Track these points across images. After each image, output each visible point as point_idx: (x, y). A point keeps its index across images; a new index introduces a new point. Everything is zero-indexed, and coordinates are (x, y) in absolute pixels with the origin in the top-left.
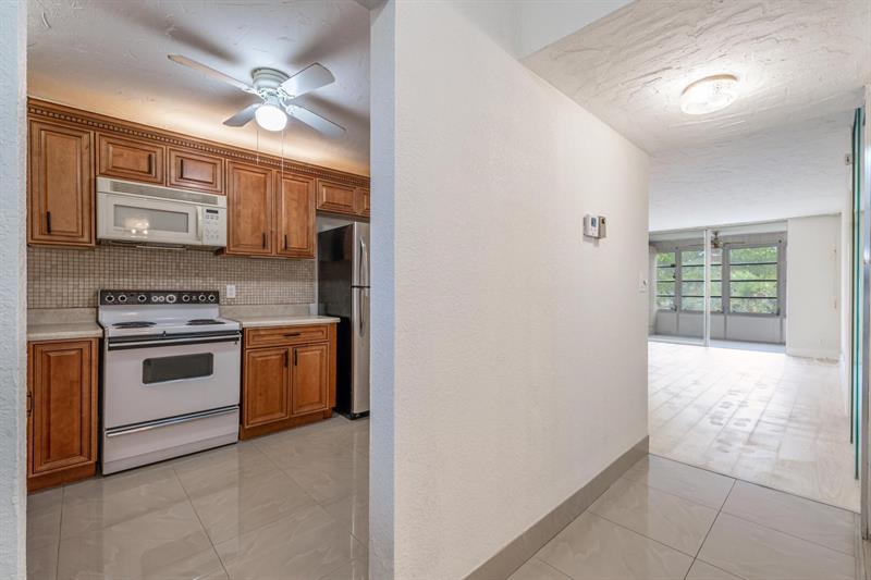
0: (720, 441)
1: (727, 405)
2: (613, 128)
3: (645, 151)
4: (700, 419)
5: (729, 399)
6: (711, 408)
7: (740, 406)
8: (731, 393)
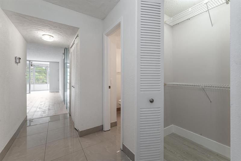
0: (43, 112)
1: (41, 105)
2: (21, 34)
3: (26, 40)
4: (37, 109)
5: (41, 103)
6: (38, 106)
7: (44, 104)
8: (41, 102)
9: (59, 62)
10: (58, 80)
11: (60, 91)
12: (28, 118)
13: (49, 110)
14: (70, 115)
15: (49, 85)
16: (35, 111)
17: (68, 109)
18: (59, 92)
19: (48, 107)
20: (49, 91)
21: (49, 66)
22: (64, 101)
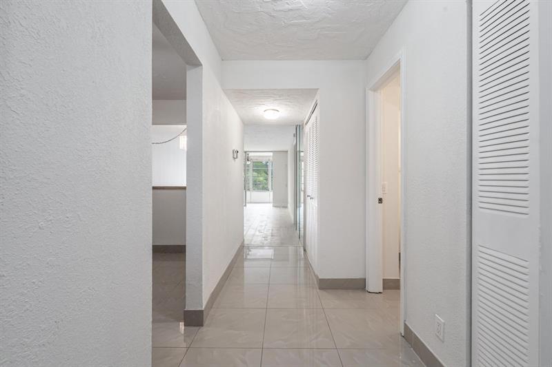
0: (264, 237)
4: (255, 232)
5: (261, 224)
6: (257, 228)
7: (266, 226)
8: (261, 222)
9: (287, 152)
10: (287, 186)
11: (289, 205)
12: (246, 242)
13: (272, 236)
14: (305, 250)
15: (272, 193)
16: (254, 235)
17: (302, 239)
18: (286, 207)
19: (270, 231)
20: (271, 205)
21: (271, 159)
22: (296, 223)
